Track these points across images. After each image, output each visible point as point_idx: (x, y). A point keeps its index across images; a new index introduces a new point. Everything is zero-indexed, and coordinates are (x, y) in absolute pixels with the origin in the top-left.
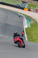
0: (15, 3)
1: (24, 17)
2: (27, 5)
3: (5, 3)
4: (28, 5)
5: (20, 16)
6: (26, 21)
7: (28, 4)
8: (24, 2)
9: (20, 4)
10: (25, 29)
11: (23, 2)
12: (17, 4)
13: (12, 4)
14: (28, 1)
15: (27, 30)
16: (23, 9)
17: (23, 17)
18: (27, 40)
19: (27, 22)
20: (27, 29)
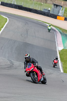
0: (42, 7)
1: (57, 30)
2: (62, 10)
3: (24, 6)
4: (64, 11)
5: (49, 30)
6: (61, 38)
7: (64, 9)
8: (57, 6)
9: (50, 8)
10: (59, 53)
11: (55, 5)
12: (45, 9)
13: (37, 9)
14: (64, 4)
15: (62, 54)
16: (55, 17)
17: (55, 31)
18: (62, 71)
19: (62, 41)
20: (61, 52)
